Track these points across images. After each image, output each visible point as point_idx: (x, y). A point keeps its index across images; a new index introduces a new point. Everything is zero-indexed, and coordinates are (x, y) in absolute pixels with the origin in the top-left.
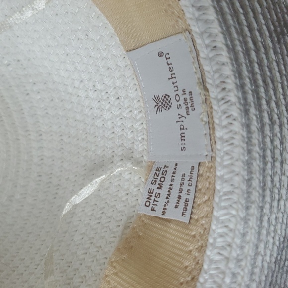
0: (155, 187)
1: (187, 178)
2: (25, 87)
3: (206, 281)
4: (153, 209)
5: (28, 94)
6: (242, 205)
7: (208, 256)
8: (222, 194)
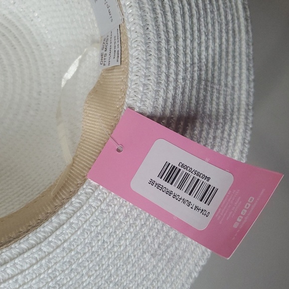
0: (103, 51)
1: (116, 38)
2: (29, 16)
3: (130, 92)
4: (104, 65)
5: (32, 20)
6: (143, 42)
7: (130, 79)
8: (131, 39)
